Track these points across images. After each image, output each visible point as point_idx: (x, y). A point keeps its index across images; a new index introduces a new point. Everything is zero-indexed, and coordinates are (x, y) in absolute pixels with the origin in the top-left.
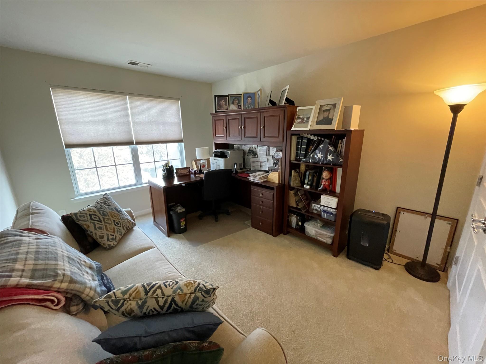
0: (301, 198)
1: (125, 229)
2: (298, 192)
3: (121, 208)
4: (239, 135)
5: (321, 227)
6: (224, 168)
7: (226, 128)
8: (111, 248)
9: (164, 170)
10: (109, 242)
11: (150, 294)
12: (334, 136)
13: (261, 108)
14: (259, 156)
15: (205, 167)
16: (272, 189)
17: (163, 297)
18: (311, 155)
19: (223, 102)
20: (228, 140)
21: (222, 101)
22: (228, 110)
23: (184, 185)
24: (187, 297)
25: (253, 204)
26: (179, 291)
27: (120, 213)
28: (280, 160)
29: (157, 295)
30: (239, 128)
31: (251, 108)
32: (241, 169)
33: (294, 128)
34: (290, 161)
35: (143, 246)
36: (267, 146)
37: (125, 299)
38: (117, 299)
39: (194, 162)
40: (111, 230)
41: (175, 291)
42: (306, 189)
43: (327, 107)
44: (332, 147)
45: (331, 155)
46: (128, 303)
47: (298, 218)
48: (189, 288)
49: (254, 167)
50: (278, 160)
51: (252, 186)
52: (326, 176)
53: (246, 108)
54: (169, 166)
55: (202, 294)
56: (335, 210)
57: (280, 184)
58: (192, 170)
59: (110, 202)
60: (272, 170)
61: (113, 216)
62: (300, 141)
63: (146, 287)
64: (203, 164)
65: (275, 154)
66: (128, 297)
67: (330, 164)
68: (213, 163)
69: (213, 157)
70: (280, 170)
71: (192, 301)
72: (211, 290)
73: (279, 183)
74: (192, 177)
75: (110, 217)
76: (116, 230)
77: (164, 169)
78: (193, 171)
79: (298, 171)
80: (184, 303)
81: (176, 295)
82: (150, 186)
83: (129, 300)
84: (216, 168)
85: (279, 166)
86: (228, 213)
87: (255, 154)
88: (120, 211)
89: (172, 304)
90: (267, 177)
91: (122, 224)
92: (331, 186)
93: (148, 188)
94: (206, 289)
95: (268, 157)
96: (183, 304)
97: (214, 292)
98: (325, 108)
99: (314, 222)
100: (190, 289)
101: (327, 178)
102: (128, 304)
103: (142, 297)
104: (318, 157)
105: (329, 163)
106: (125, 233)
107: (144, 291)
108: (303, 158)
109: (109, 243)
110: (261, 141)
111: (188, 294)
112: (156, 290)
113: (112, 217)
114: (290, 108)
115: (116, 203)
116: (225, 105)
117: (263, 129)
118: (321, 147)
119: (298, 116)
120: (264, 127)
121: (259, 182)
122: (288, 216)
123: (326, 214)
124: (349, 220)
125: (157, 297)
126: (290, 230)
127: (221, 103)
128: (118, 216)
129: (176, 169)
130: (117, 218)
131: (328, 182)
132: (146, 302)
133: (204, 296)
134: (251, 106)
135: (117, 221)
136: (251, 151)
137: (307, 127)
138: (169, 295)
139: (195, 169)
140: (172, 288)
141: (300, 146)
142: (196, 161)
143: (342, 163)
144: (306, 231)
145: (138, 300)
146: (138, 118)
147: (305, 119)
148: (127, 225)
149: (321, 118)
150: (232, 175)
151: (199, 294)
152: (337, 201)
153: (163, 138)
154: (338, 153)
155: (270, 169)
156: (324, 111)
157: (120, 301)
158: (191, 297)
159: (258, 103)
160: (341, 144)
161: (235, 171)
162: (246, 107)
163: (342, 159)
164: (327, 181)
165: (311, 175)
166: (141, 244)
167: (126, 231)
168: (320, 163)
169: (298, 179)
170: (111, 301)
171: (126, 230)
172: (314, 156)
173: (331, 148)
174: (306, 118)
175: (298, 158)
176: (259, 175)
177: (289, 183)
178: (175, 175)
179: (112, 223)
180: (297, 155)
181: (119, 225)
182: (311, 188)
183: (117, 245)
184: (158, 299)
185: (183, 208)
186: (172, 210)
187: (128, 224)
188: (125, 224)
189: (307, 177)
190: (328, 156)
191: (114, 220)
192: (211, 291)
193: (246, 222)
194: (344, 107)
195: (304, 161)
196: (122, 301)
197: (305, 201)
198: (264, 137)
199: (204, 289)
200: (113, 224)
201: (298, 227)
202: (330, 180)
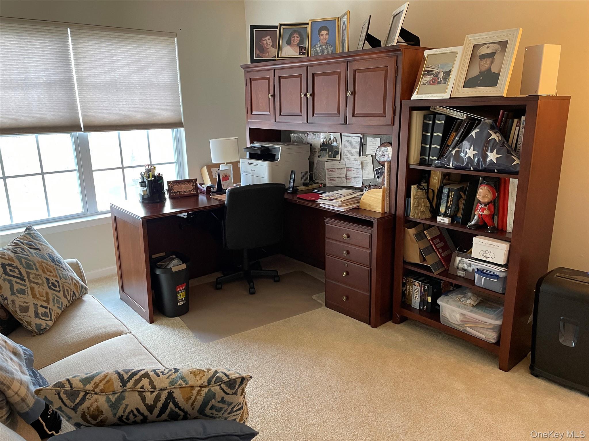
0: (431, 246)
1: (68, 297)
2: (425, 232)
3: (59, 256)
4: (301, 112)
5: (473, 306)
6: (270, 180)
7: (274, 96)
8: (41, 332)
9: (143, 184)
10: (37, 319)
11: (130, 385)
12: (501, 111)
13: (348, 52)
14: (343, 156)
15: (228, 179)
16: (369, 224)
17: (153, 390)
18: (453, 152)
19: (268, 41)
20: (278, 122)
21: (267, 38)
22: (278, 57)
23: (185, 215)
24: (195, 392)
25: (328, 259)
26: (182, 381)
27: (59, 266)
28: (386, 163)
29: (142, 387)
30: (301, 98)
31: (328, 52)
32: (305, 184)
33: (417, 94)
34: (408, 165)
35: (104, 330)
36: (361, 136)
37: (88, 392)
38: (74, 389)
39: (205, 169)
40: (42, 296)
41: (173, 381)
42: (443, 224)
43: (488, 47)
44: (498, 134)
45: (495, 151)
46: (92, 397)
47: (424, 287)
48: (198, 377)
49: (332, 179)
50: (382, 164)
51: (326, 220)
52: (484, 197)
53: (318, 53)
54: (154, 176)
55: (221, 388)
56: (503, 269)
57: (386, 215)
58: (201, 185)
59: (39, 243)
60: (370, 186)
61: (46, 270)
62: (431, 122)
63: (123, 375)
64: (225, 172)
65: (378, 152)
66: (92, 389)
67: (493, 171)
68: (247, 172)
69: (246, 158)
70: (386, 185)
71: (204, 399)
72: (237, 380)
73: (384, 213)
74: (202, 201)
75: (40, 272)
76: (51, 298)
77: (144, 182)
78: (204, 188)
79: (426, 188)
80: (190, 402)
81: (175, 388)
82: (115, 217)
83: (93, 392)
84: (253, 181)
85: (384, 177)
86: (276, 279)
87: (337, 153)
88: (57, 262)
89: (169, 404)
90: (358, 200)
91: (63, 287)
92: (496, 217)
93: (111, 222)
94: (228, 380)
95: (363, 158)
96: (187, 404)
97: (244, 385)
98: (484, 51)
99: (459, 296)
100: (201, 378)
101: (487, 200)
102: (93, 400)
103: (116, 389)
104: (467, 156)
105: (491, 167)
106: (68, 305)
107: (120, 380)
108: (436, 158)
109: (38, 321)
110: (346, 124)
111: (197, 387)
112: (140, 379)
113: (44, 272)
114: (408, 52)
115: (50, 246)
116: (273, 46)
117: (352, 97)
118: (473, 133)
119: (426, 69)
120: (353, 93)
121: (342, 209)
122: (404, 284)
123: (483, 278)
124: (535, 290)
125: (142, 390)
126: (406, 313)
127: (265, 42)
128: (55, 272)
129: (169, 182)
130: (52, 274)
131: (489, 209)
132: (124, 398)
133: (224, 391)
134: (327, 49)
135: (52, 280)
136: (326, 145)
137: (444, 93)
138: (163, 388)
139: (208, 183)
140: (168, 378)
141: (429, 134)
142: (211, 167)
143: (518, 169)
144: (441, 314)
145: (109, 395)
146: (90, 76)
147: (441, 75)
148: (71, 290)
149: (475, 72)
150: (286, 196)
151: (216, 389)
152: (508, 249)
153: (140, 117)
154: (511, 147)
155: (367, 184)
156: (483, 57)
157: (79, 393)
158: (202, 392)
159: (343, 40)
160: (518, 128)
161: (291, 189)
162: (317, 51)
163: (519, 159)
164: (487, 207)
165: (452, 194)
166: (100, 325)
167: (69, 301)
168: (472, 169)
169: (425, 203)
170: (64, 391)
171: (69, 299)
172: (458, 153)
173: (495, 136)
174: (444, 72)
175: (426, 159)
176: (342, 196)
177: (404, 214)
178: (167, 196)
179: (43, 282)
180: (423, 151)
181: (58, 289)
182: (452, 222)
183: (53, 326)
184: (144, 393)
185: (183, 263)
186: (160, 267)
187: (73, 289)
188: (68, 288)
189: (444, 198)
190: (489, 154)
191: (47, 278)
192: (238, 384)
193: (314, 297)
194: (526, 48)
195: (439, 165)
196: (82, 394)
197: (441, 250)
198: (354, 116)
199: (225, 379)
200: (46, 284)
201: (425, 307)
202: (494, 205)
